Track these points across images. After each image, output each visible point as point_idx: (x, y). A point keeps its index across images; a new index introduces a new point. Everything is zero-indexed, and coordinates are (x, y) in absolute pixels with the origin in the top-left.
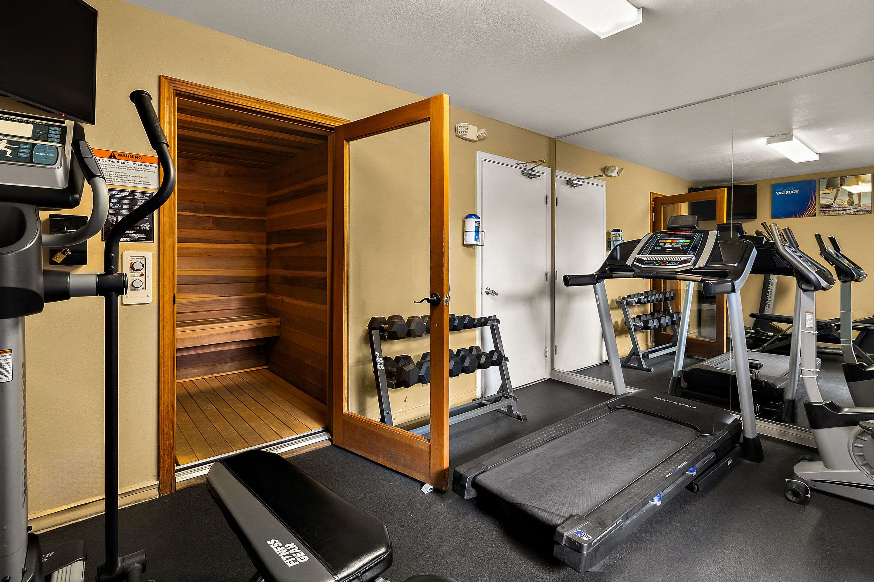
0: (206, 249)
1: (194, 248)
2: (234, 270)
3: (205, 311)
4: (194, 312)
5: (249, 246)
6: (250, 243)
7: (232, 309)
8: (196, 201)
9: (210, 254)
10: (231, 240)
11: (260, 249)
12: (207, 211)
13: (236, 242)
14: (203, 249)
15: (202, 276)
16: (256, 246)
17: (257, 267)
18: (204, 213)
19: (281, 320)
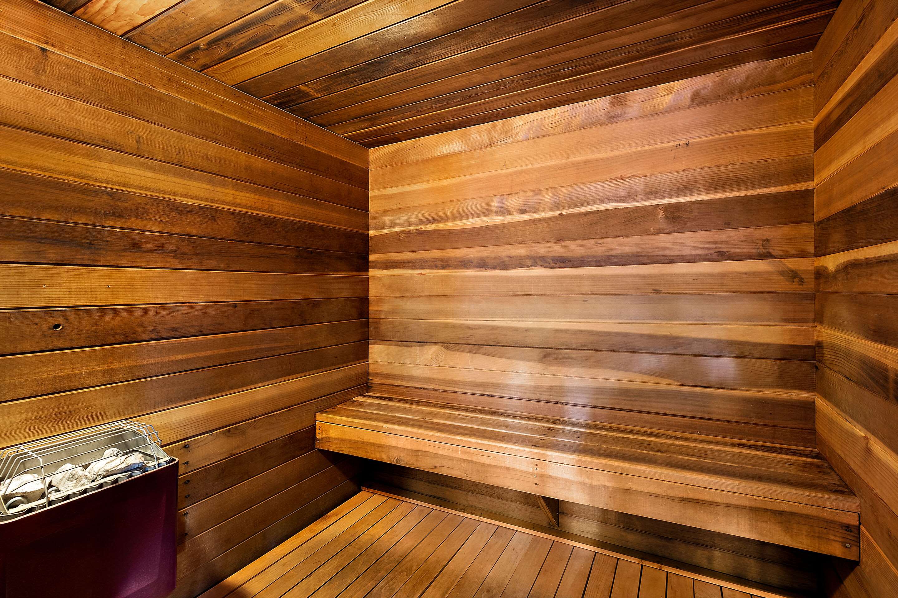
0: (650, 276)
1: (625, 276)
2: (715, 324)
3: (649, 413)
4: (625, 410)
5: (760, 266)
6: (761, 257)
7: (712, 420)
8: (627, 176)
9: (658, 288)
10: (710, 252)
11: (792, 271)
12: (651, 193)
13: (723, 256)
14: (644, 276)
15: (642, 336)
16: (781, 262)
17: (787, 320)
18: (645, 200)
19: (860, 508)
